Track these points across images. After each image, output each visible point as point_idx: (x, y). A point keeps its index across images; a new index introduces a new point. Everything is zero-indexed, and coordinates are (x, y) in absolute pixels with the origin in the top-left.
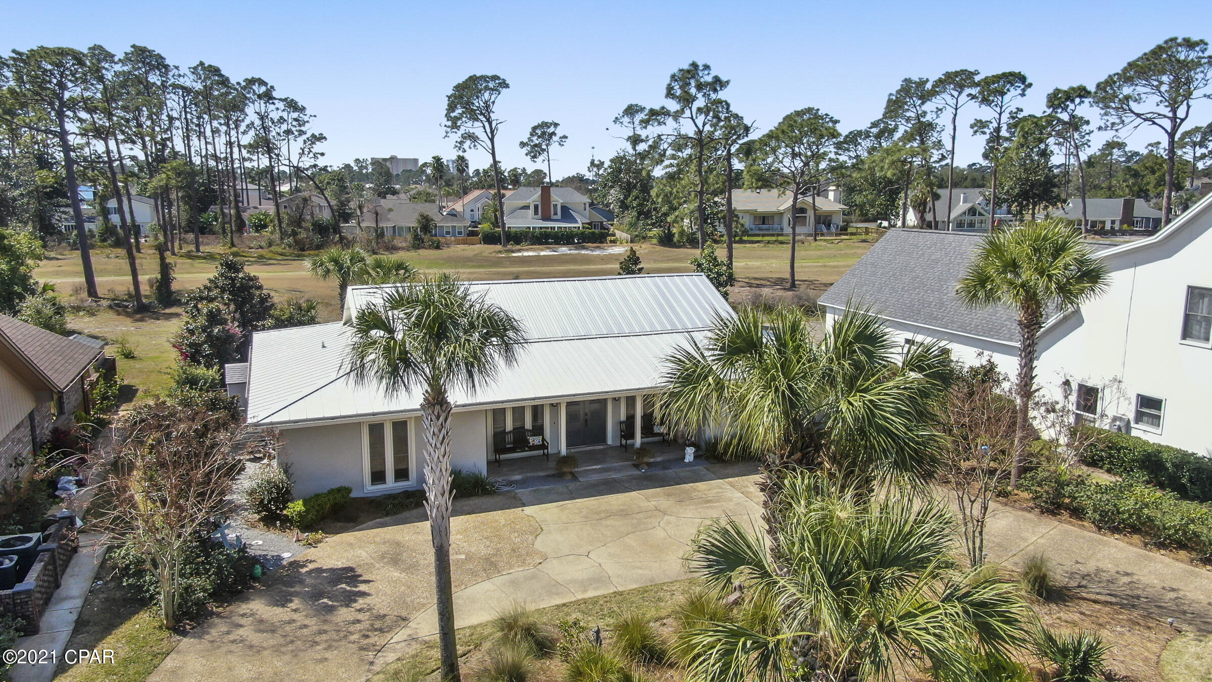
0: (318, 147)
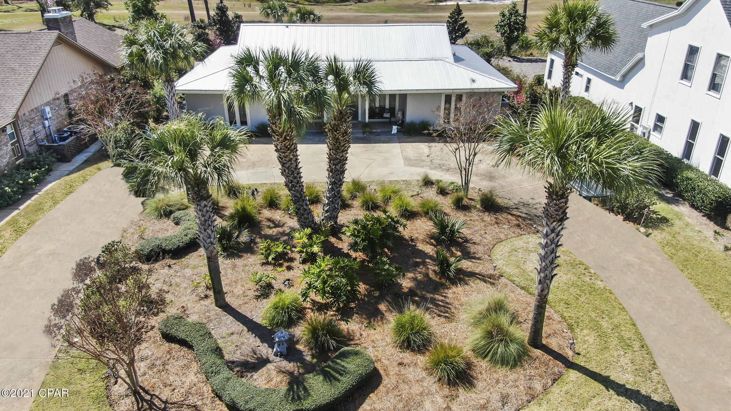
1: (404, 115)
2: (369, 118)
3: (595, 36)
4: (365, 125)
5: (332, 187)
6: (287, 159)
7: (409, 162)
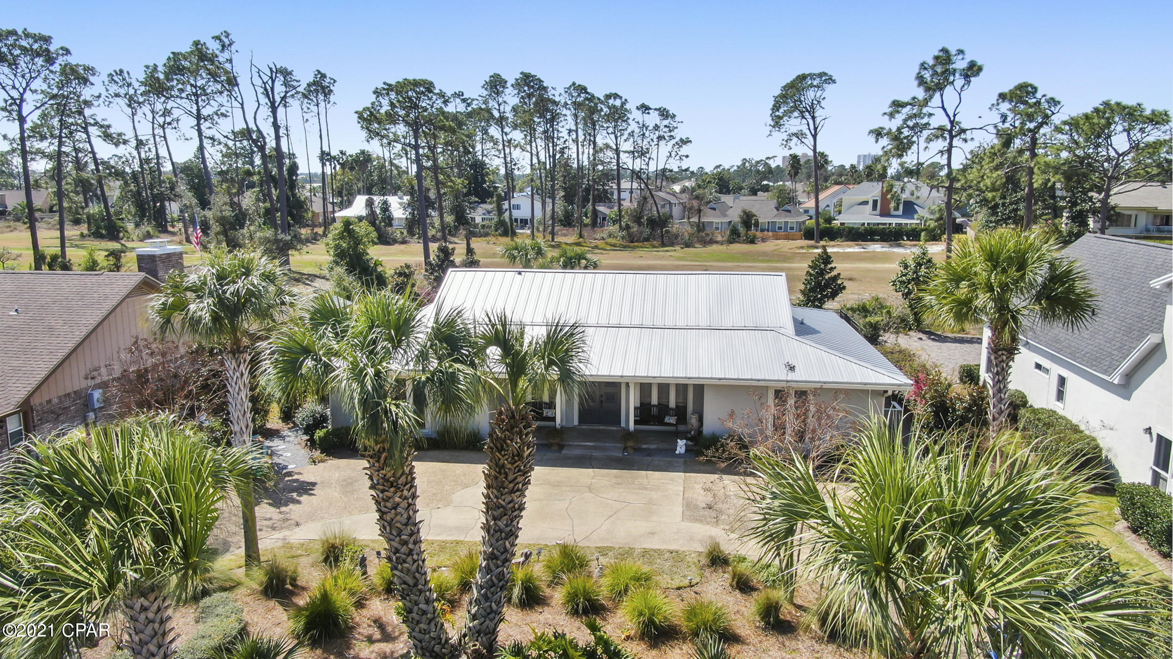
0: (684, 150)
1: (701, 420)
2: (636, 422)
3: (1048, 298)
4: (627, 435)
5: (488, 564)
6: (389, 505)
7: (691, 512)
